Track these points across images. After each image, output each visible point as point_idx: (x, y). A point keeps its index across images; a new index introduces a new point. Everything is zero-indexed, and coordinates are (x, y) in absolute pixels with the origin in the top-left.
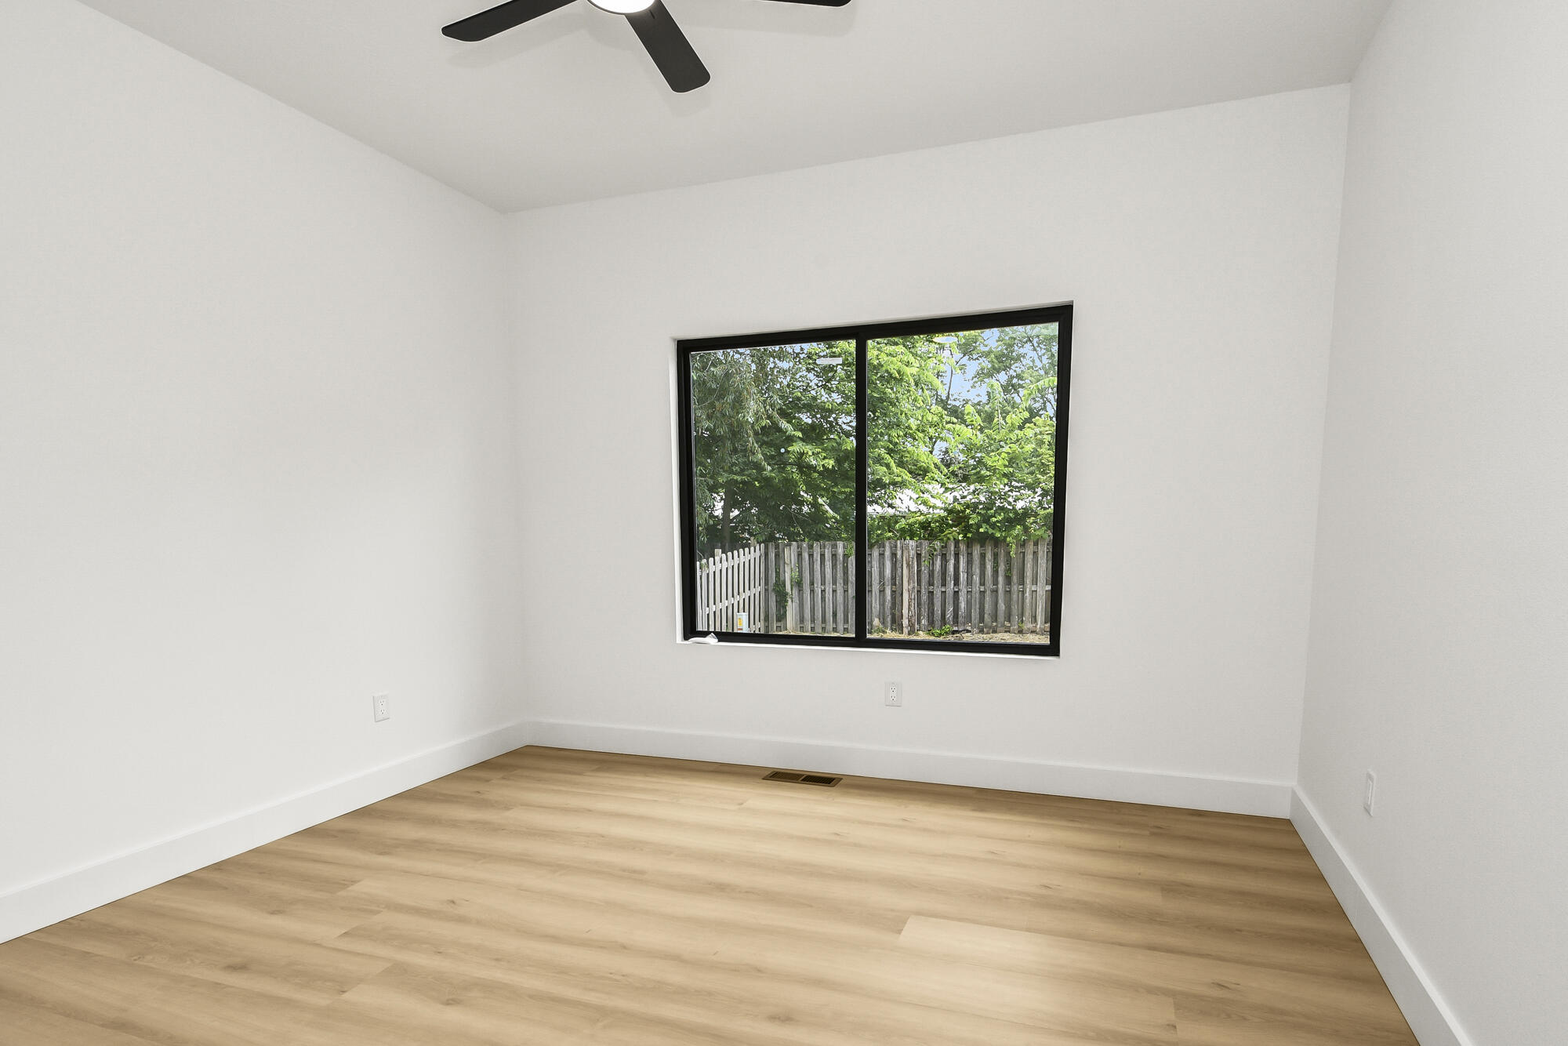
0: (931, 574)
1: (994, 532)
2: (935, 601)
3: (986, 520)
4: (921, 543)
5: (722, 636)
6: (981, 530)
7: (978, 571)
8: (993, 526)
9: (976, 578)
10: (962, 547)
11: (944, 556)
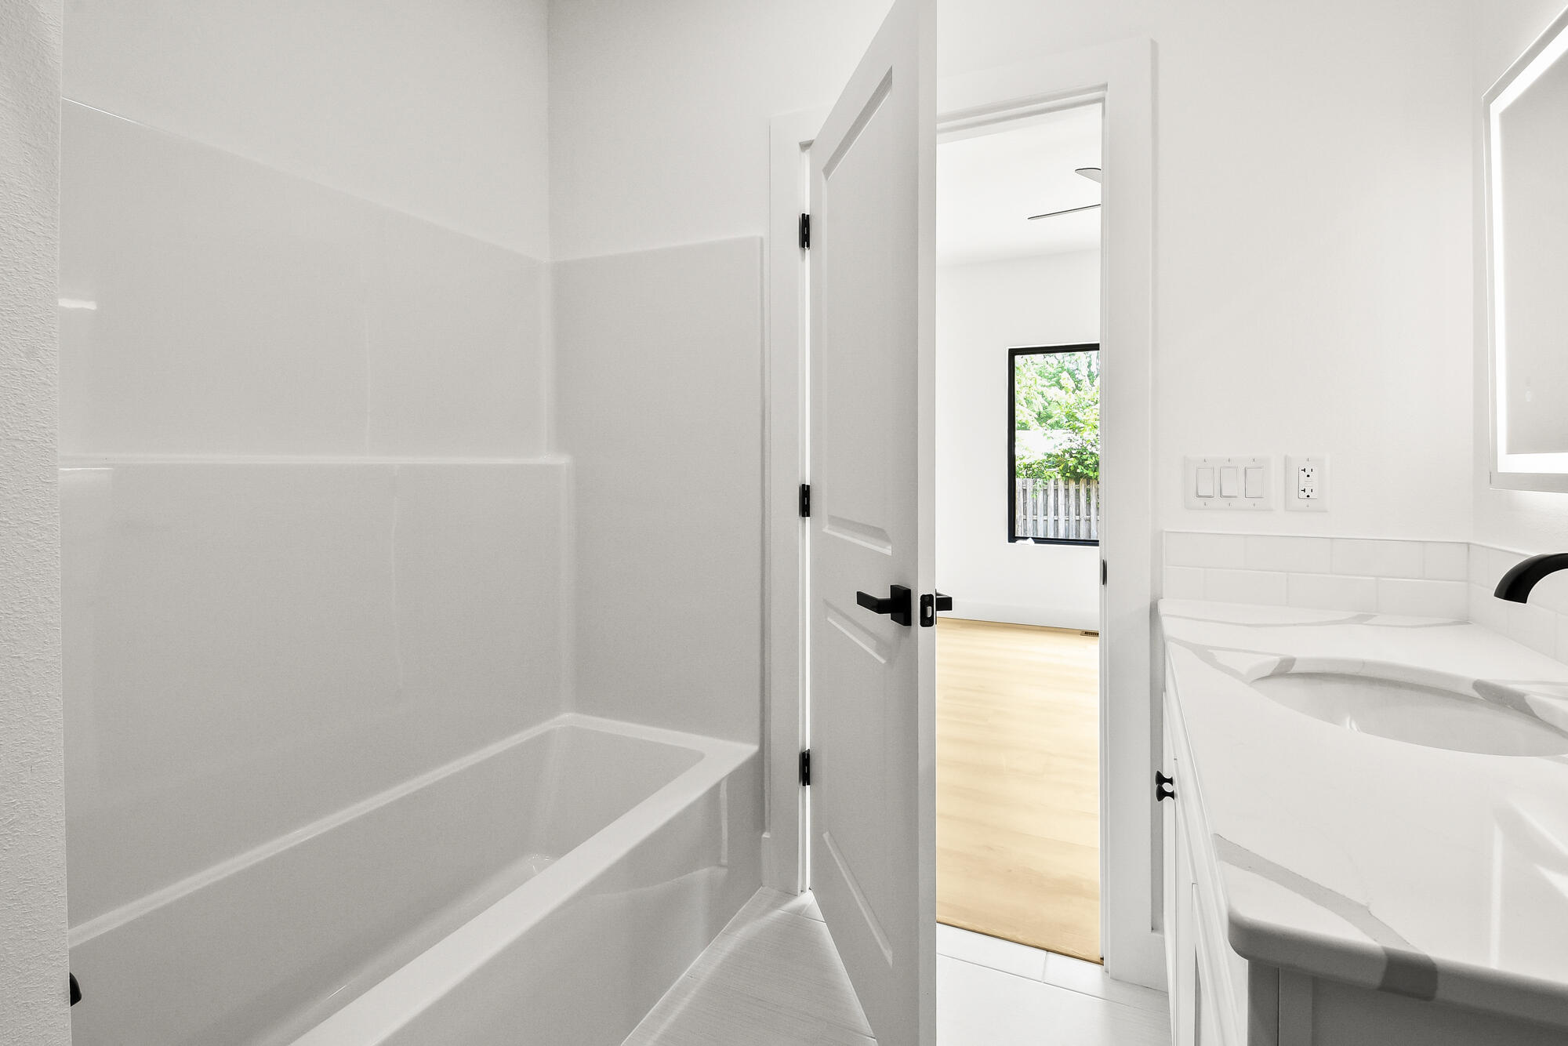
0: (1035, 505)
1: (1088, 472)
2: (1039, 528)
3: (1081, 462)
4: (1026, 481)
5: (1037, 540)
6: (1078, 471)
7: (1074, 503)
8: (1087, 467)
9: (1073, 510)
10: (1061, 484)
11: (1045, 491)
